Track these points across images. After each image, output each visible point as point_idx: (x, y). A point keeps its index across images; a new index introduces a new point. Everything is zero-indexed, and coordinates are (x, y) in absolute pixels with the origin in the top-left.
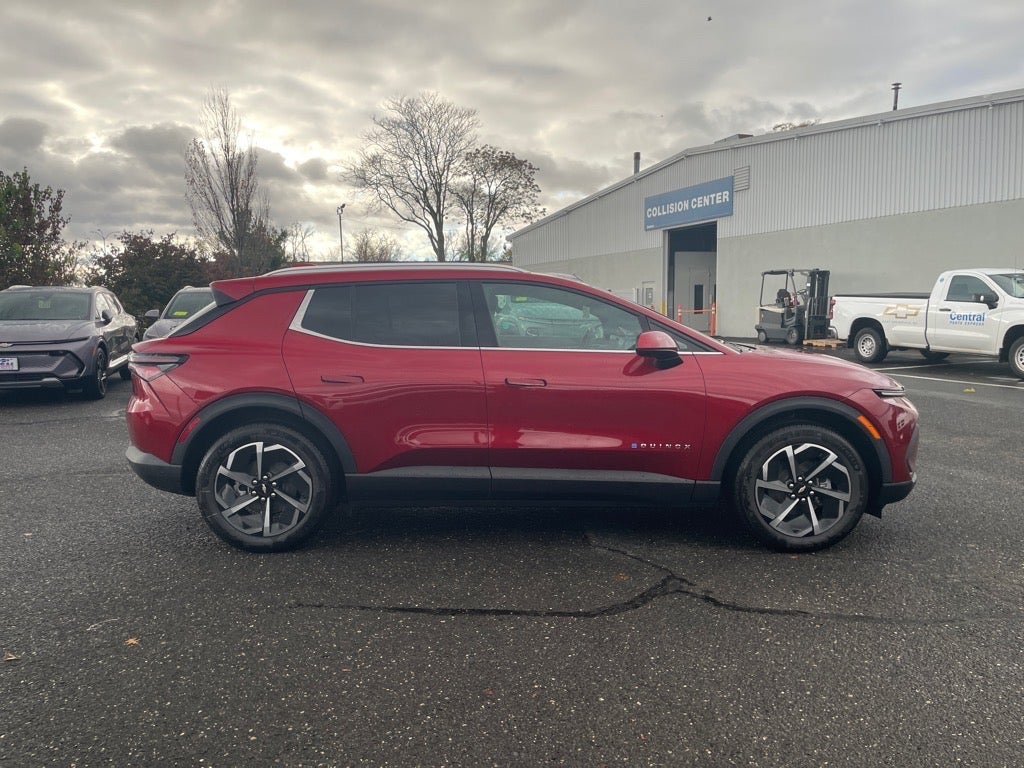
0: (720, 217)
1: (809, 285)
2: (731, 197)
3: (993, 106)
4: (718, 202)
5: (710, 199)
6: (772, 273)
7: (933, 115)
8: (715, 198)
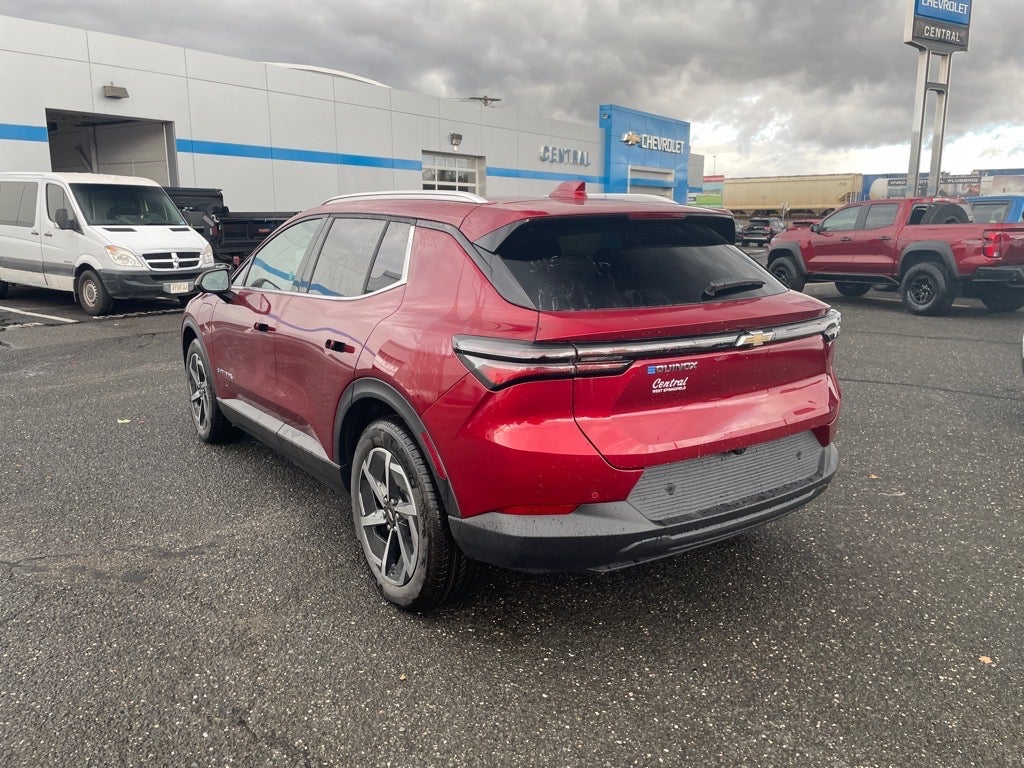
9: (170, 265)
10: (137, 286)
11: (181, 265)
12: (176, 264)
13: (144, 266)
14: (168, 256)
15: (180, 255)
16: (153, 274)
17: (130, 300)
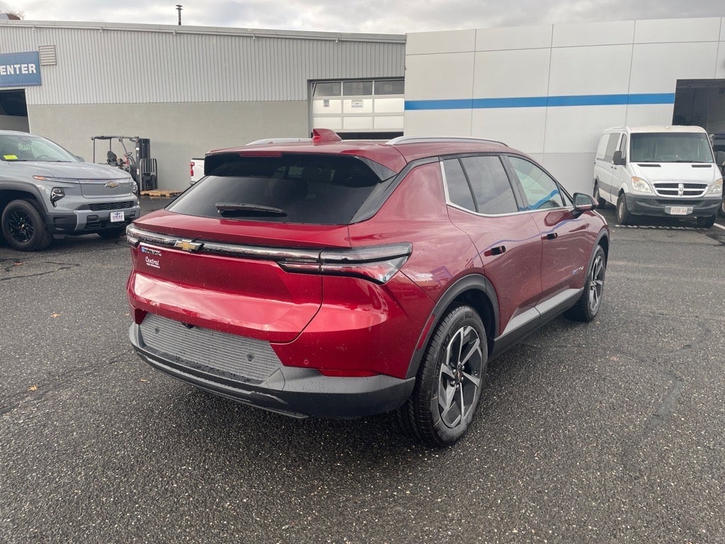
0: (28, 86)
1: (138, 149)
2: (38, 68)
3: (256, 37)
4: (23, 72)
5: (15, 69)
6: (103, 138)
7: (213, 35)
8: (20, 68)
9: (676, 193)
10: (645, 207)
11: (685, 193)
12: (680, 192)
13: (654, 192)
14: (676, 185)
15: (686, 186)
16: (658, 198)
17: (643, 216)
